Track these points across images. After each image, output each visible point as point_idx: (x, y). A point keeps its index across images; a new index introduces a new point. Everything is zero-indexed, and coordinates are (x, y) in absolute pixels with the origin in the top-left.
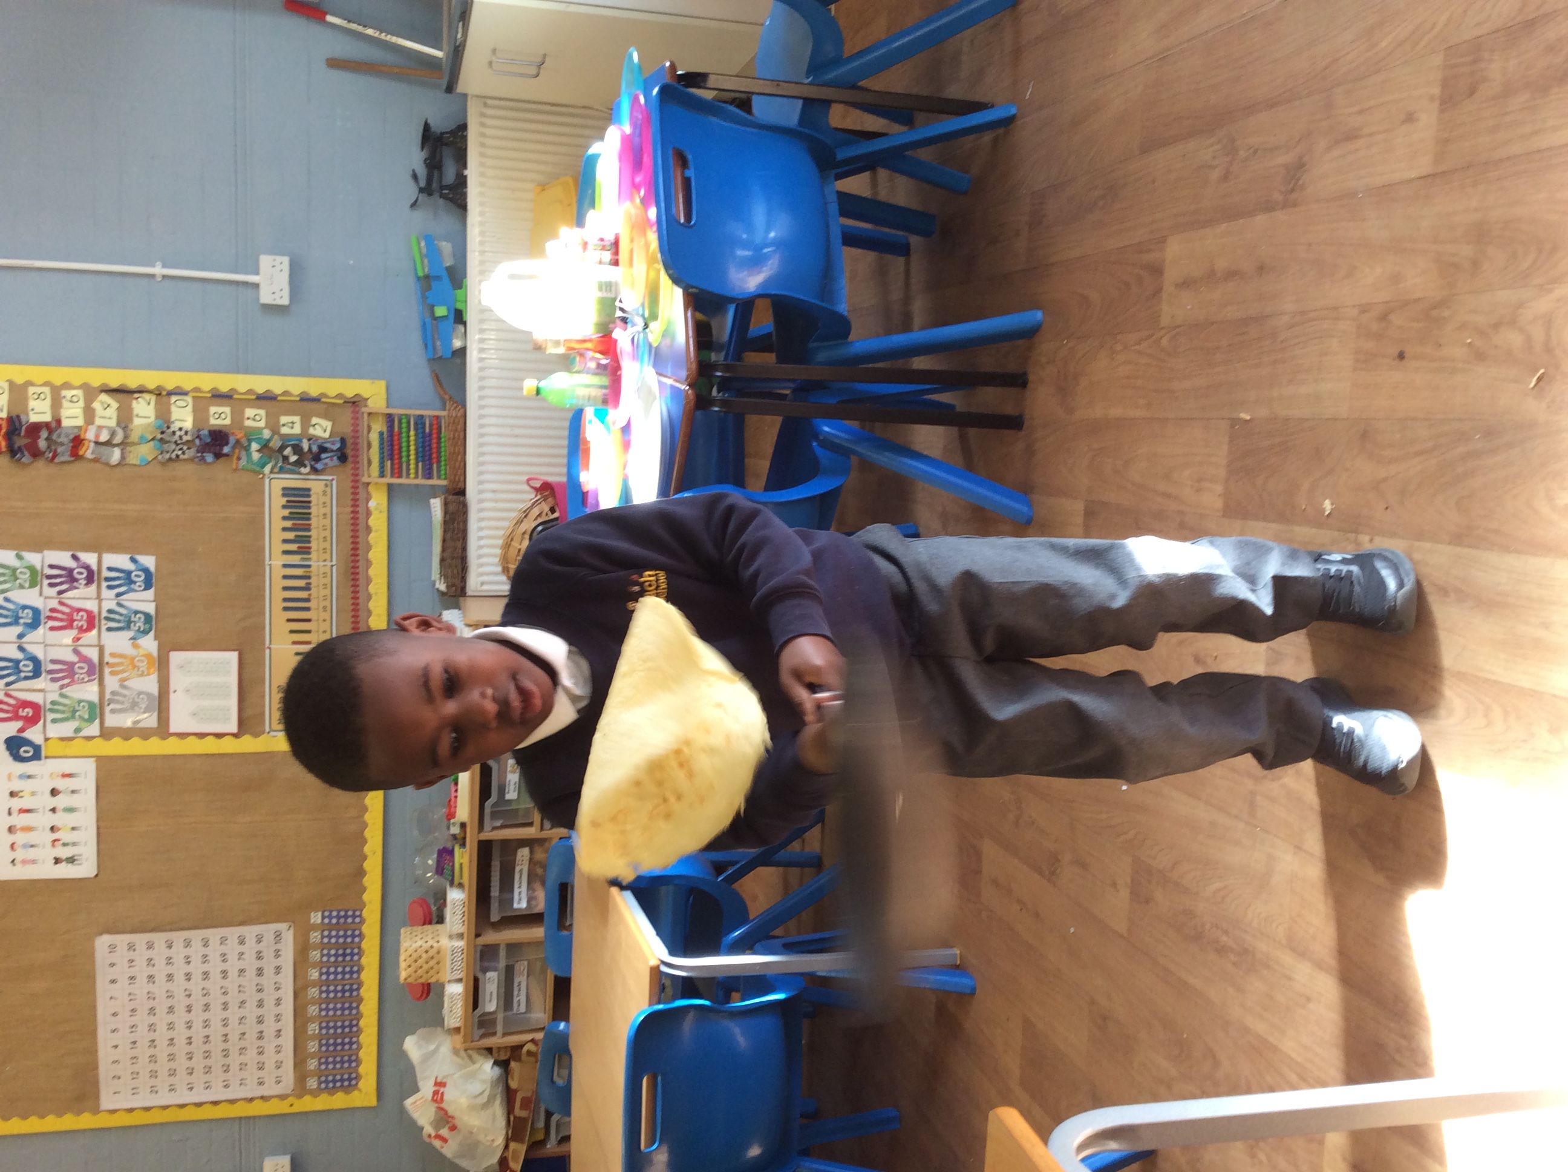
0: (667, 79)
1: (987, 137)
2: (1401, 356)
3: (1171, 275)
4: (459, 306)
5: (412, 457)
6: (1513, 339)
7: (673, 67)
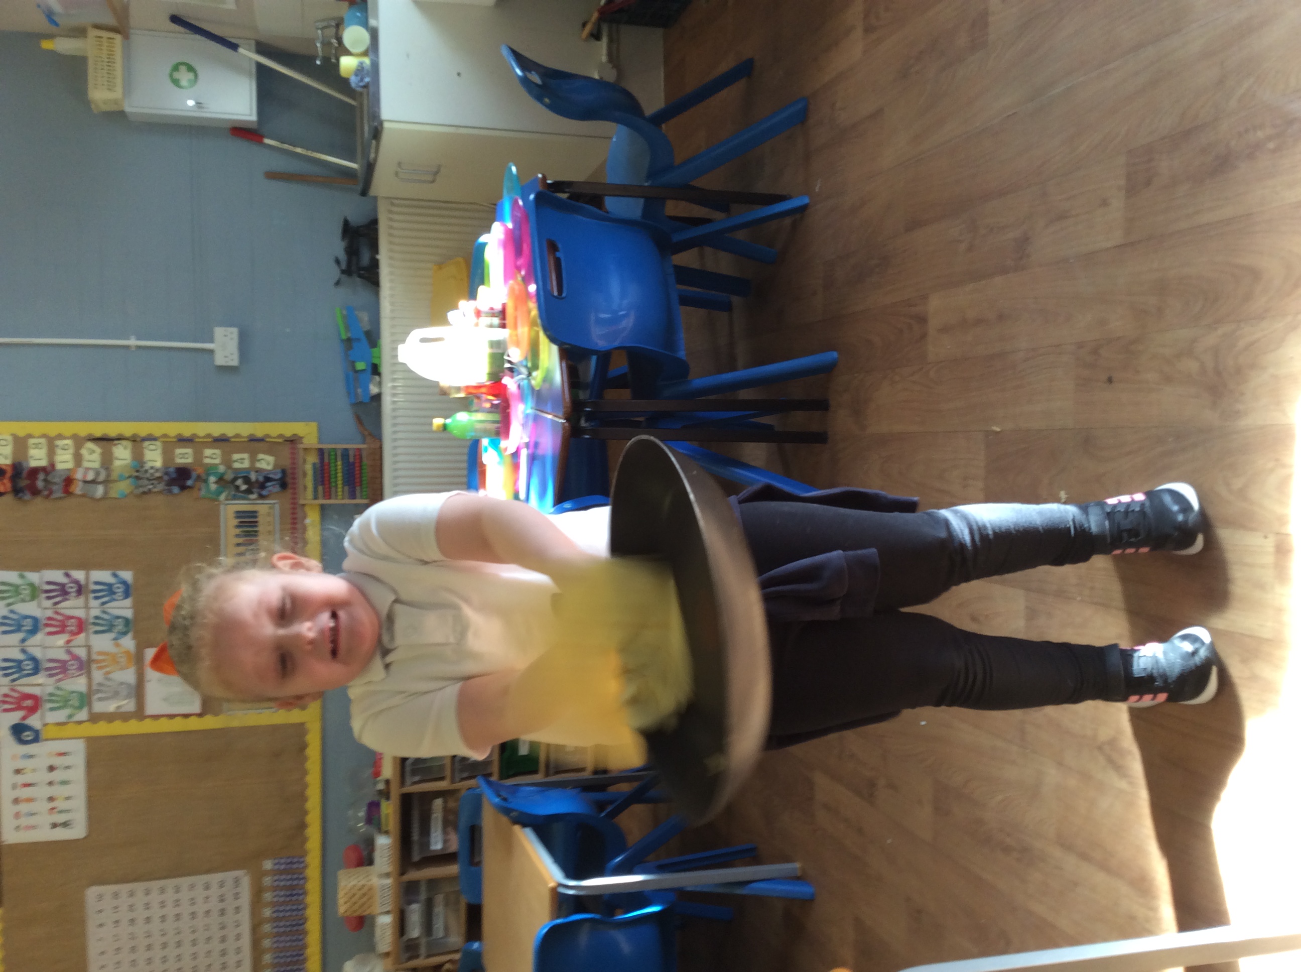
0: (540, 188)
1: (788, 221)
2: (1110, 380)
3: (934, 323)
4: (375, 361)
5: (340, 482)
6: (1192, 366)
7: (544, 178)
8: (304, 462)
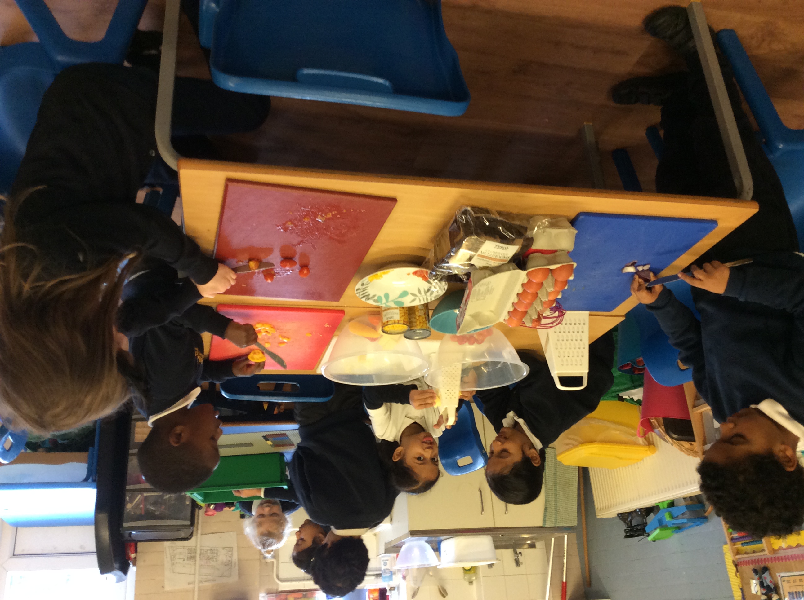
4: (666, 506)
8: (746, 553)
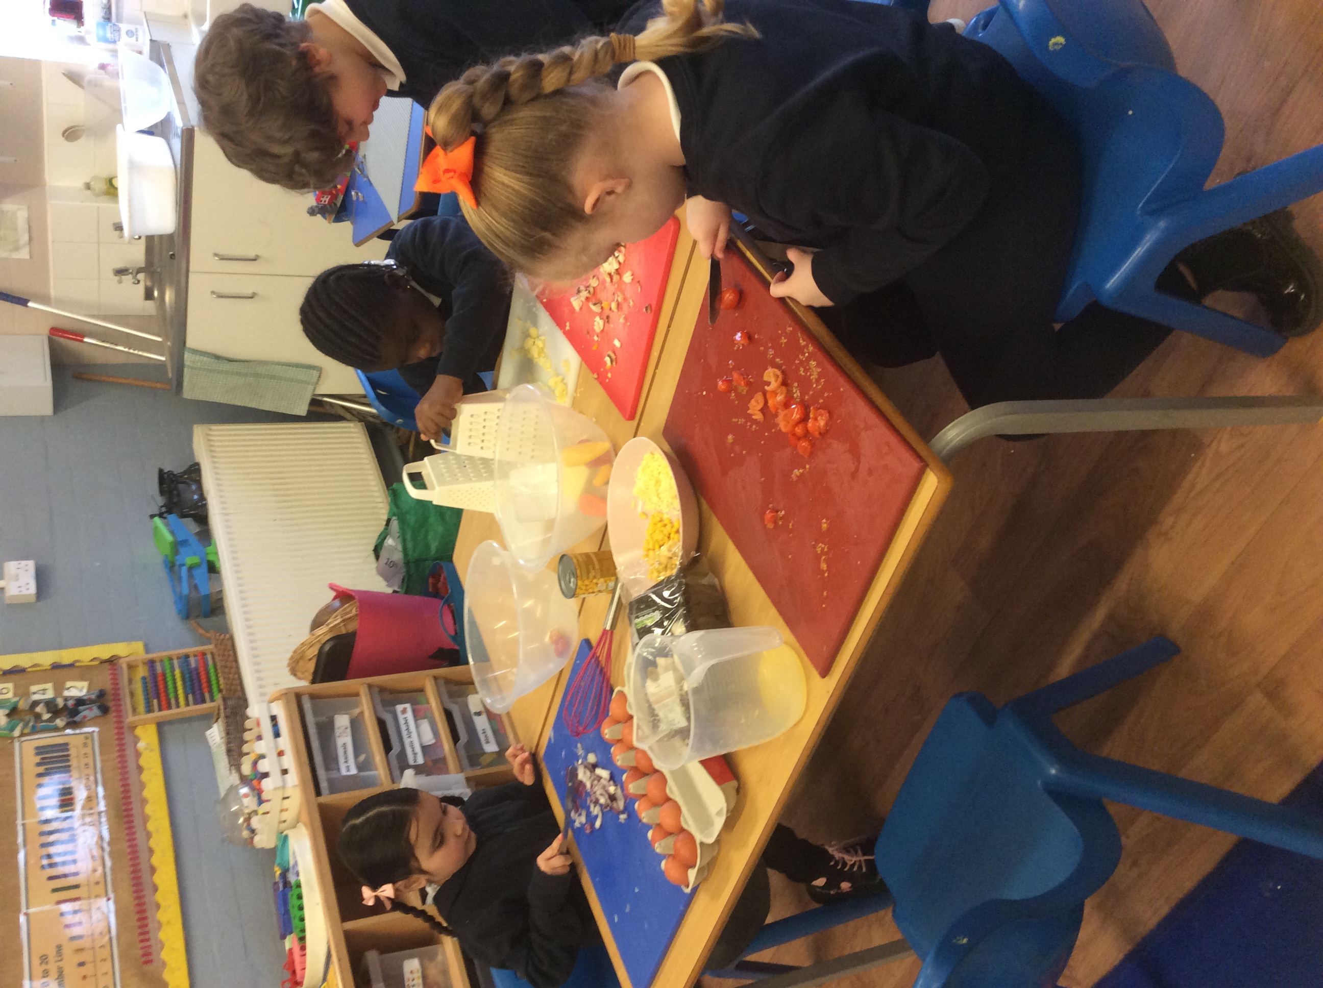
4: (211, 558)
5: (180, 692)
8: (130, 681)
